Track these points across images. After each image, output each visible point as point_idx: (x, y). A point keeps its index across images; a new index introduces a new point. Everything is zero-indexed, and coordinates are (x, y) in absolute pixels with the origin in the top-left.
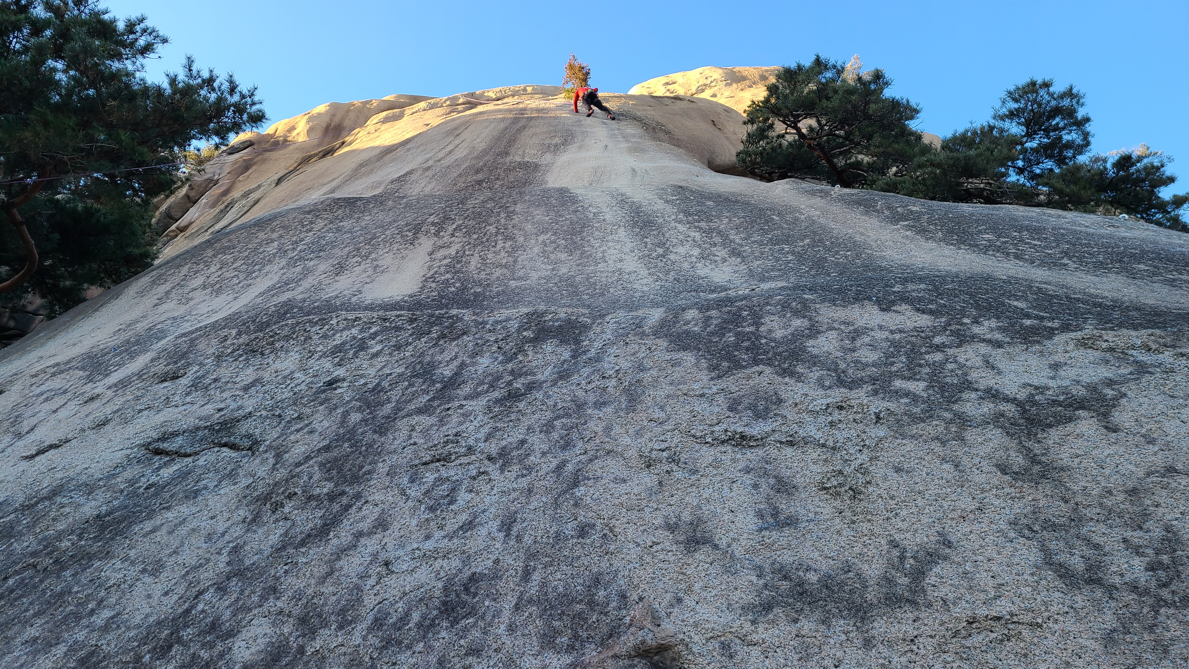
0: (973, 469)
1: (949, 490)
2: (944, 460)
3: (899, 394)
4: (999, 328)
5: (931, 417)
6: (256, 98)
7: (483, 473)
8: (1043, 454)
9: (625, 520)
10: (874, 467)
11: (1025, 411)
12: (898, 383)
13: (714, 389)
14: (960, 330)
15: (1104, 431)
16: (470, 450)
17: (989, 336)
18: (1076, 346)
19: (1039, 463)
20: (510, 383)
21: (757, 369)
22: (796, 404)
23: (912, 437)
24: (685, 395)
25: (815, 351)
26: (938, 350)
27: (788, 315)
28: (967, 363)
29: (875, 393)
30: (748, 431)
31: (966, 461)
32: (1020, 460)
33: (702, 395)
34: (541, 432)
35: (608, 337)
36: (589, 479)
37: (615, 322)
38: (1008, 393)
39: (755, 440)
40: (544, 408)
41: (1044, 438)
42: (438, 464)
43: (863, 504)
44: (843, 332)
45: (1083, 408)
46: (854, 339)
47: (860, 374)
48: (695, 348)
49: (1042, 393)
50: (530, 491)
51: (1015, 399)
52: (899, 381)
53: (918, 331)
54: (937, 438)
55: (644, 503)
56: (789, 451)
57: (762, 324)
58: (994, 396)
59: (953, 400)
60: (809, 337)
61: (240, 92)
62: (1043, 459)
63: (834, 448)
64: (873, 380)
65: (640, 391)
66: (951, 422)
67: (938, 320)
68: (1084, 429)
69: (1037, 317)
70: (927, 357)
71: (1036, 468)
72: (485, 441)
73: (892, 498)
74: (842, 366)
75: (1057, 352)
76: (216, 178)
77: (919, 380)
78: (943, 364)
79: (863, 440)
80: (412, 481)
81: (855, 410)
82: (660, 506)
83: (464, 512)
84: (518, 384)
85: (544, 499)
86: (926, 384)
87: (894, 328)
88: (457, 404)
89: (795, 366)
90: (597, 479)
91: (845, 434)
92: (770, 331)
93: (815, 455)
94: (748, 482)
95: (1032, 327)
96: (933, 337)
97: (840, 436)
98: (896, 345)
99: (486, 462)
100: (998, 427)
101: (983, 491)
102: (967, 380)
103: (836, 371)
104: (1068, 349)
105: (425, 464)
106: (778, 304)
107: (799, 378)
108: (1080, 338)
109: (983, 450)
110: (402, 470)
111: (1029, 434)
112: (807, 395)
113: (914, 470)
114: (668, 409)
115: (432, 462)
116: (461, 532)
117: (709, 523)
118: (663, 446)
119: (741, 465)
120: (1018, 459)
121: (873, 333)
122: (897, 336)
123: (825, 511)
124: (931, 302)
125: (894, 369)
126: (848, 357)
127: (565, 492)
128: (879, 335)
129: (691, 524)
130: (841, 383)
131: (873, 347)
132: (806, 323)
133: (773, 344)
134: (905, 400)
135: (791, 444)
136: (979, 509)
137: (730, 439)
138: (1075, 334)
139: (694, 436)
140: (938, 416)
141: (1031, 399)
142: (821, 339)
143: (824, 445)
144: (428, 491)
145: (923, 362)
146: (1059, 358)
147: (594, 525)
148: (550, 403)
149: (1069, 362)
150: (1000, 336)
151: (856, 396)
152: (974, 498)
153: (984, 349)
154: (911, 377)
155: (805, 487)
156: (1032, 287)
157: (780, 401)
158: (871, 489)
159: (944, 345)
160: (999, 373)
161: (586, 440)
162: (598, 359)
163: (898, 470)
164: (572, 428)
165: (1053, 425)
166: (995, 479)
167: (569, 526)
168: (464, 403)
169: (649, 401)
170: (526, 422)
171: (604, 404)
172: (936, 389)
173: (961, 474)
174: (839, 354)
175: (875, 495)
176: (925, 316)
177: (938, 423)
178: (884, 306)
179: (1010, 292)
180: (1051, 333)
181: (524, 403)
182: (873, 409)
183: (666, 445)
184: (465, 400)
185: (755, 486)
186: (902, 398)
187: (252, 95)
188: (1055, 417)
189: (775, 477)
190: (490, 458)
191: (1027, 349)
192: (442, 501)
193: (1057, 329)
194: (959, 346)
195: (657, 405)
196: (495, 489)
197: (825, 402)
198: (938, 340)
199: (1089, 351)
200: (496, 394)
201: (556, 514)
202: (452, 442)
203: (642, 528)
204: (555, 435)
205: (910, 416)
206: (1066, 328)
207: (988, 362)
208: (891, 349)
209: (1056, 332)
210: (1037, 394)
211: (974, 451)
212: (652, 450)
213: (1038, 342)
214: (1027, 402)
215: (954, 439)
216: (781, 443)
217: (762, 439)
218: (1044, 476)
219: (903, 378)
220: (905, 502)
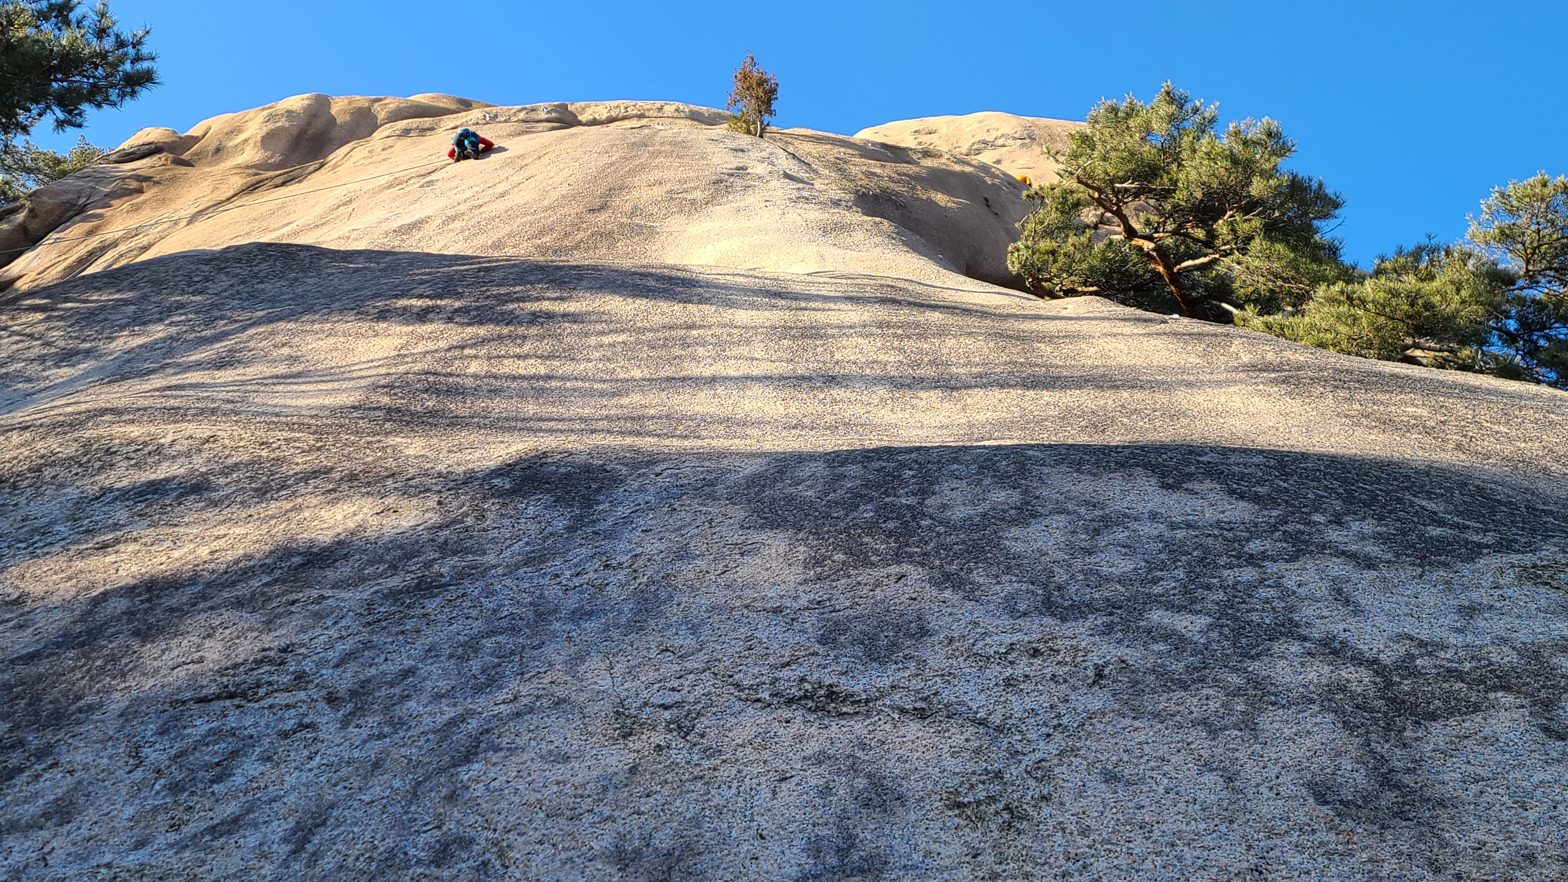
0: (1262, 789)
1: (1203, 826)
2: (1207, 766)
3: (1151, 634)
4: (1377, 537)
5: (1202, 680)
6: (145, 50)
7: (307, 726)
8: (1408, 771)
9: (537, 835)
10: (1064, 769)
11: (1389, 684)
12: (1157, 616)
13: (803, 601)
14: (1303, 533)
15: (1541, 735)
16: (301, 679)
17: (1354, 548)
18: (1519, 578)
19: (1397, 786)
20: (428, 565)
21: (894, 569)
22: (951, 641)
23: (1156, 715)
24: (747, 607)
25: (1017, 547)
26: (1251, 564)
27: (986, 482)
28: (1300, 590)
29: (1109, 629)
30: (845, 685)
31: (1250, 769)
32: (1360, 778)
33: (777, 611)
34: (451, 656)
35: (647, 498)
36: (498, 750)
37: (671, 476)
38: (1365, 648)
39: (853, 703)
40: (474, 613)
41: (1417, 739)
42: (228, 703)
43: (1025, 840)
44: (1080, 517)
45: (1507, 688)
46: (1096, 532)
47: (1088, 594)
48: (793, 526)
49: (1430, 654)
50: (377, 765)
51: (1375, 661)
52: (1160, 612)
53: (1223, 529)
54: (1204, 722)
55: (586, 804)
56: (913, 728)
57: (934, 493)
58: (1335, 652)
59: (1253, 652)
60: (1014, 522)
61: (117, 36)
62: (1407, 779)
63: (999, 729)
64: (1112, 606)
65: (663, 595)
66: (1238, 692)
67: (1266, 513)
68: (1500, 728)
69: (1456, 526)
70: (1226, 573)
71: (1390, 797)
72: (337, 666)
73: (1085, 832)
74: (1061, 576)
75: (1478, 586)
76: (81, 201)
77: (1197, 612)
78: (1252, 587)
79: (1059, 716)
80: (163, 732)
81: (1059, 658)
82: (616, 814)
83: (236, 798)
84: (445, 568)
85: (397, 783)
86: (1209, 620)
87: (1179, 519)
88: (314, 593)
89: (970, 570)
90: (513, 750)
91: (1029, 702)
92: (944, 507)
93: (958, 739)
94: (813, 782)
95: (1440, 539)
96: (1248, 540)
97: (1017, 705)
98: (1174, 549)
99: (322, 705)
100: (1329, 710)
101: (1271, 833)
102: (1291, 620)
103: (1045, 586)
104: (1502, 582)
105: (205, 700)
106: (974, 461)
107: (971, 593)
108: (1529, 564)
109: (1291, 753)
110: (152, 709)
111: (1388, 729)
112: (976, 624)
113: (1142, 780)
114: (706, 631)
115: (218, 697)
116: (208, 838)
117: (706, 857)
118: (671, 698)
119: (812, 748)
120: (1356, 774)
121: (1136, 525)
122: (1180, 534)
123: (945, 851)
124: (1260, 482)
125: (1157, 590)
126: (1078, 564)
127: (440, 771)
128: (1147, 529)
129: (669, 854)
130: (1048, 607)
131: (1129, 548)
132: (1016, 497)
133: (941, 529)
134: (1161, 647)
135: (921, 714)
136: (1257, 869)
137: (805, 697)
138: (1520, 556)
139: (737, 686)
140: (1215, 680)
141: (1406, 666)
142: (1034, 529)
143: (983, 723)
144: (183, 753)
145: (1215, 581)
146: (1481, 596)
147: (472, 841)
148: (489, 604)
149: (1498, 605)
150: (1376, 549)
151: (1069, 633)
152: (1250, 847)
153: (1337, 567)
154: (1185, 607)
155: (922, 799)
156: (1466, 484)
157: (924, 632)
158: (1046, 811)
159: (1264, 556)
160: (1357, 611)
161: (527, 676)
162: (610, 534)
163: (1110, 778)
164: (512, 653)
165: (1440, 716)
166: (1301, 812)
167: (421, 839)
168: (328, 593)
169: (674, 613)
170: (429, 637)
171: (590, 614)
172: (1226, 631)
173: (1234, 797)
174: (1061, 556)
175: (1051, 823)
176: (1242, 504)
177: (1211, 692)
178: (1171, 481)
179: (1422, 487)
180: (1475, 551)
181: (438, 600)
182: (1095, 658)
183: (677, 697)
184: (333, 587)
185: (826, 791)
186: (1155, 641)
187: (137, 44)
188: (1446, 701)
189: (869, 776)
190: (332, 700)
191: (1421, 576)
192: (201, 774)
193: (1488, 546)
194: (1292, 559)
195: (687, 623)
196: (318, 758)
197: (1008, 639)
198: (1254, 546)
199: (1543, 589)
200: (394, 582)
201: (406, 813)
202: (271, 662)
203: (563, 855)
204: (475, 665)
205: (1159, 676)
206: (1505, 546)
207: (1339, 591)
208: (1163, 556)
209: (1485, 551)
210: (1422, 655)
211: (1271, 753)
212: (646, 704)
213: (1446, 565)
214: (1398, 668)
215: (1236, 727)
216: (903, 711)
217: (867, 701)
218: (1401, 815)
219: (1170, 607)
220: (1109, 842)
